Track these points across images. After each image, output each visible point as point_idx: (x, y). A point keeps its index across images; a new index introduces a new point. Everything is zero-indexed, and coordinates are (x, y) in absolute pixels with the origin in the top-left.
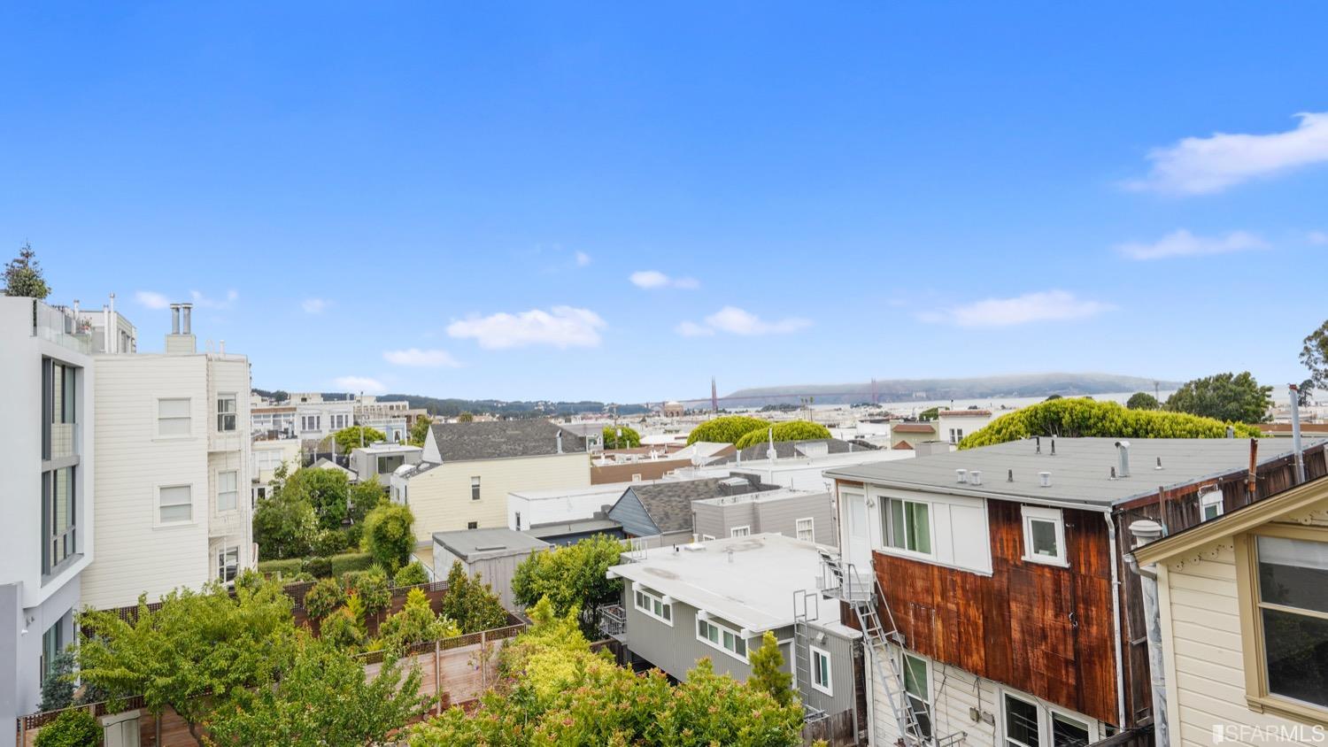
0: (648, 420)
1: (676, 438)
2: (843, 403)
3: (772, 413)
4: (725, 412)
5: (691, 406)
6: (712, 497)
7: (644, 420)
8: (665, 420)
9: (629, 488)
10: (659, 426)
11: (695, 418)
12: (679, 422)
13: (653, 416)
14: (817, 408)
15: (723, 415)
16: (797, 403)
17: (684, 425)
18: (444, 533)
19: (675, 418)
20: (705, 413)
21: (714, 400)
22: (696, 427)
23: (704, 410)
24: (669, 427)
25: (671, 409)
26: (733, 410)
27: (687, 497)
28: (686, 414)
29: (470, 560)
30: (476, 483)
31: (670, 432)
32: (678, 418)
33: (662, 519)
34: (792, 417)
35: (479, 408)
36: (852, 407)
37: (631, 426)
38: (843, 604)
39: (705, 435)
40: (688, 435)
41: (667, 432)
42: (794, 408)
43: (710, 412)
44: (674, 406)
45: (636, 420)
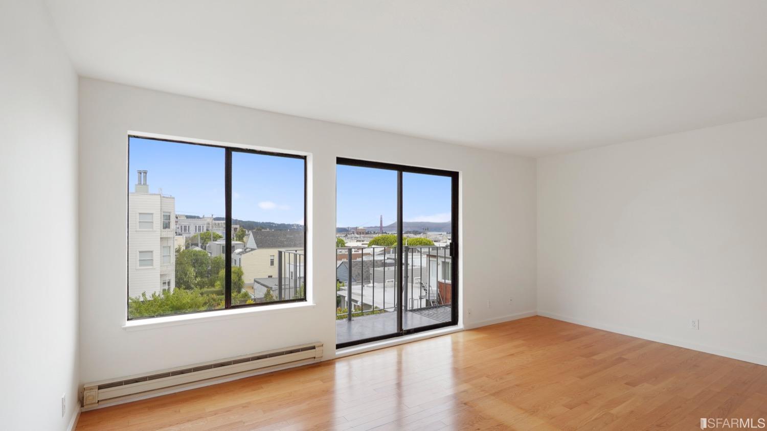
0: (349, 236)
1: (362, 244)
2: (443, 232)
3: (409, 235)
4: (386, 233)
5: (371, 229)
6: (379, 267)
7: (346, 236)
8: (357, 236)
9: (343, 262)
10: (354, 239)
11: (371, 235)
12: (364, 237)
13: (351, 234)
14: (429, 233)
15: (385, 234)
16: (422, 231)
17: (366, 238)
18: (261, 279)
19: (362, 235)
20: (376, 234)
21: (381, 227)
22: (372, 239)
23: (376, 232)
24: (358, 239)
25: (360, 231)
26: (390, 233)
27: (368, 267)
28: (367, 233)
29: (273, 289)
30: (272, 258)
31: (360, 241)
32: (363, 235)
33: (357, 276)
34: (418, 236)
35: (264, 226)
36: (447, 233)
37: (340, 238)
38: (427, 300)
39: (376, 242)
40: (368, 243)
41: (357, 241)
42: (420, 233)
43: (379, 233)
44: (361, 229)
45: (343, 235)
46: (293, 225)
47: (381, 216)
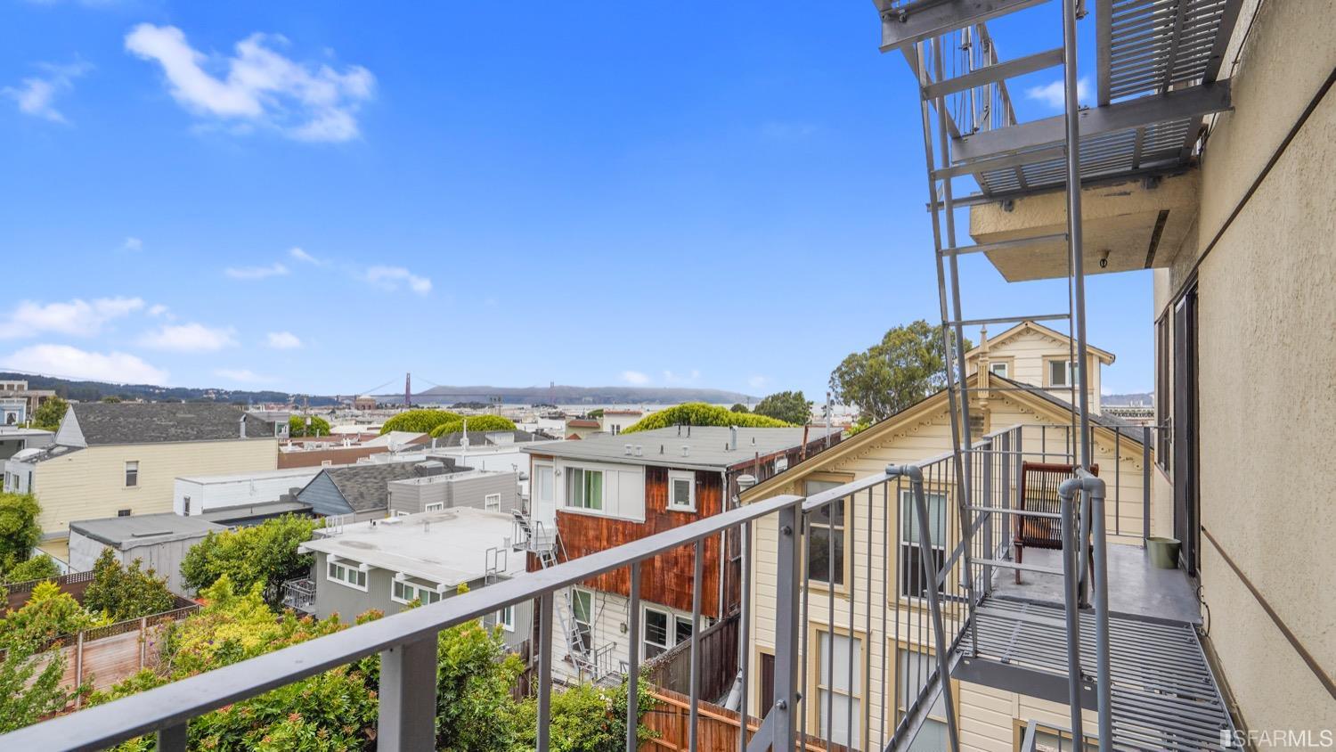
0: (338, 412)
1: (368, 429)
2: (526, 403)
3: (463, 410)
4: (418, 407)
5: (385, 400)
6: (408, 478)
7: (333, 412)
8: (356, 412)
9: (323, 471)
10: (349, 418)
11: (387, 411)
12: (372, 415)
13: (344, 408)
14: (505, 407)
15: (416, 409)
16: (486, 402)
17: (376, 417)
18: (86, 521)
19: (367, 411)
20: (397, 408)
21: (408, 395)
22: (390, 419)
23: (397, 405)
24: (359, 419)
25: (363, 403)
26: (426, 406)
27: (383, 478)
28: (378, 407)
29: (125, 547)
30: (132, 467)
31: (363, 423)
32: (370, 411)
33: (356, 499)
34: (480, 413)
35: (129, 394)
36: (533, 407)
37: (319, 416)
38: (528, 553)
39: (399, 425)
40: (382, 426)
41: (357, 422)
42: (483, 406)
43: (403, 407)
44: (366, 400)
45: (326, 411)
46: (207, 391)
47: (408, 374)
